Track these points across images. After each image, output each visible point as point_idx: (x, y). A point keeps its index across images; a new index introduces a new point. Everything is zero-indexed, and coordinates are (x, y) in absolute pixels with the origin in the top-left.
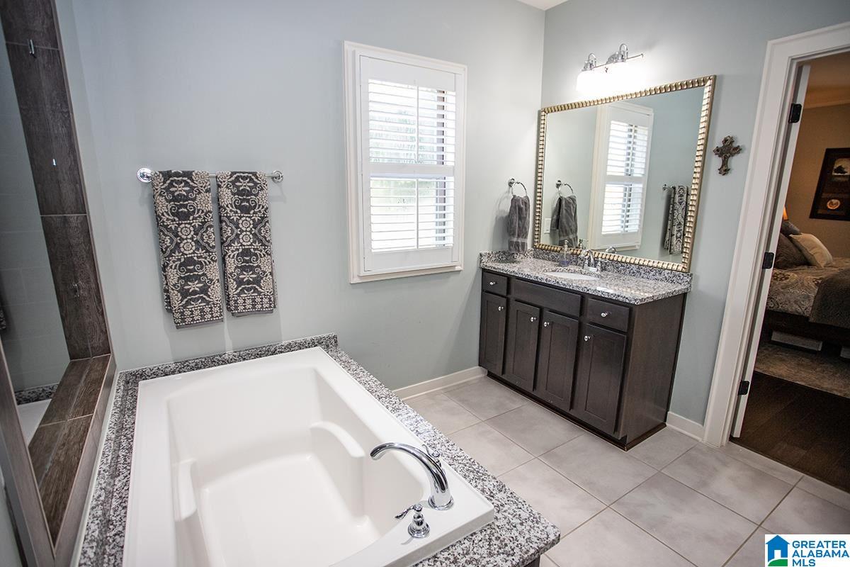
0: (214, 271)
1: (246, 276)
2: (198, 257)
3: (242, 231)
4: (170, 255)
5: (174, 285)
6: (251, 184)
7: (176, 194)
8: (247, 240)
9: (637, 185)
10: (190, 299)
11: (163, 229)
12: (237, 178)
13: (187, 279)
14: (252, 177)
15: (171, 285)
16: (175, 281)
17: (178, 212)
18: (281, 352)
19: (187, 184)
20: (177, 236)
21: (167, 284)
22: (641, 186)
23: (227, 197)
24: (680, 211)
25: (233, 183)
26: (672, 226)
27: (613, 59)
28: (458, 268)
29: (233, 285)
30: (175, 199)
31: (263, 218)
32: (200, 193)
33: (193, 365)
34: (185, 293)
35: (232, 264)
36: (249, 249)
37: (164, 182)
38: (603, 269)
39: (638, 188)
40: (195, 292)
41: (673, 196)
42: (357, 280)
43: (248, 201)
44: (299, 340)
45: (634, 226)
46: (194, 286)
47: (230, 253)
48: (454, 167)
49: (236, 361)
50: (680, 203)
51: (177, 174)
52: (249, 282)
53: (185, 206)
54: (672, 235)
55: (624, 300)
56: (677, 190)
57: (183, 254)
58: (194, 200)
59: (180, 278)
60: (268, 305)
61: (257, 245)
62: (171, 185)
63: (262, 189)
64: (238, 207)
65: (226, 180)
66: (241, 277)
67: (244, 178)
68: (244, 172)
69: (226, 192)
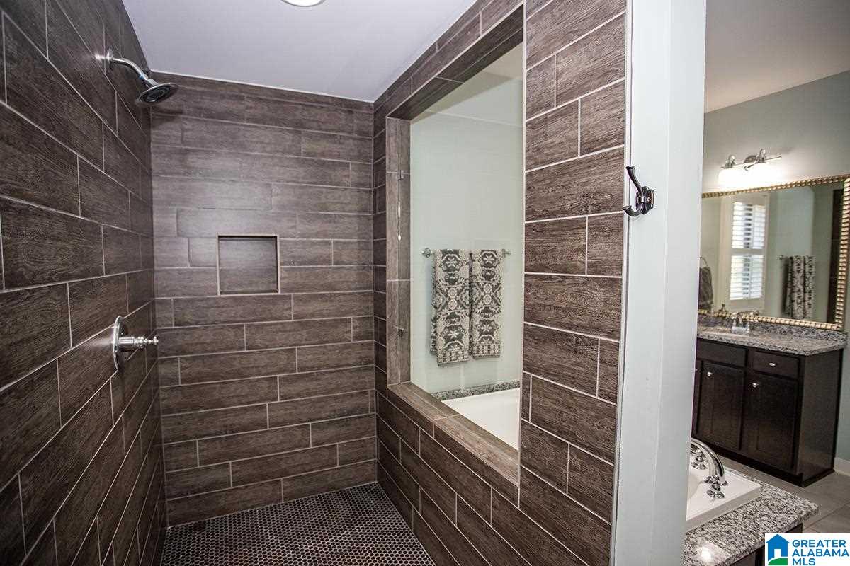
0: (465, 323)
1: (486, 328)
2: (458, 312)
3: (485, 294)
4: (441, 311)
5: (441, 333)
6: (493, 259)
7: (450, 266)
8: (487, 301)
9: (756, 256)
10: (451, 344)
11: (439, 291)
12: (485, 255)
13: (451, 329)
14: (493, 254)
15: (439, 332)
16: (442, 330)
17: (449, 279)
18: (497, 390)
19: (456, 259)
20: (447, 296)
21: (435, 332)
22: (761, 257)
23: (478, 268)
24: (799, 279)
25: (482, 258)
26: (792, 292)
27: (751, 159)
29: (476, 333)
30: (448, 270)
31: (498, 284)
32: (462, 265)
33: (441, 396)
34: (448, 339)
36: (488, 308)
37: (443, 258)
38: (752, 329)
39: (758, 259)
40: (454, 339)
41: (790, 265)
43: (490, 271)
44: (509, 381)
45: (757, 293)
46: (454, 334)
47: (477, 310)
49: (468, 395)
50: (799, 271)
51: (450, 252)
52: (486, 333)
53: (453, 275)
54: (793, 301)
55: (793, 352)
56: (795, 259)
57: (450, 310)
58: (459, 270)
60: (497, 351)
61: (494, 304)
62: (447, 259)
63: (499, 263)
64: (484, 276)
65: (477, 256)
66: (482, 328)
67: (489, 255)
68: (489, 251)
69: (477, 265)
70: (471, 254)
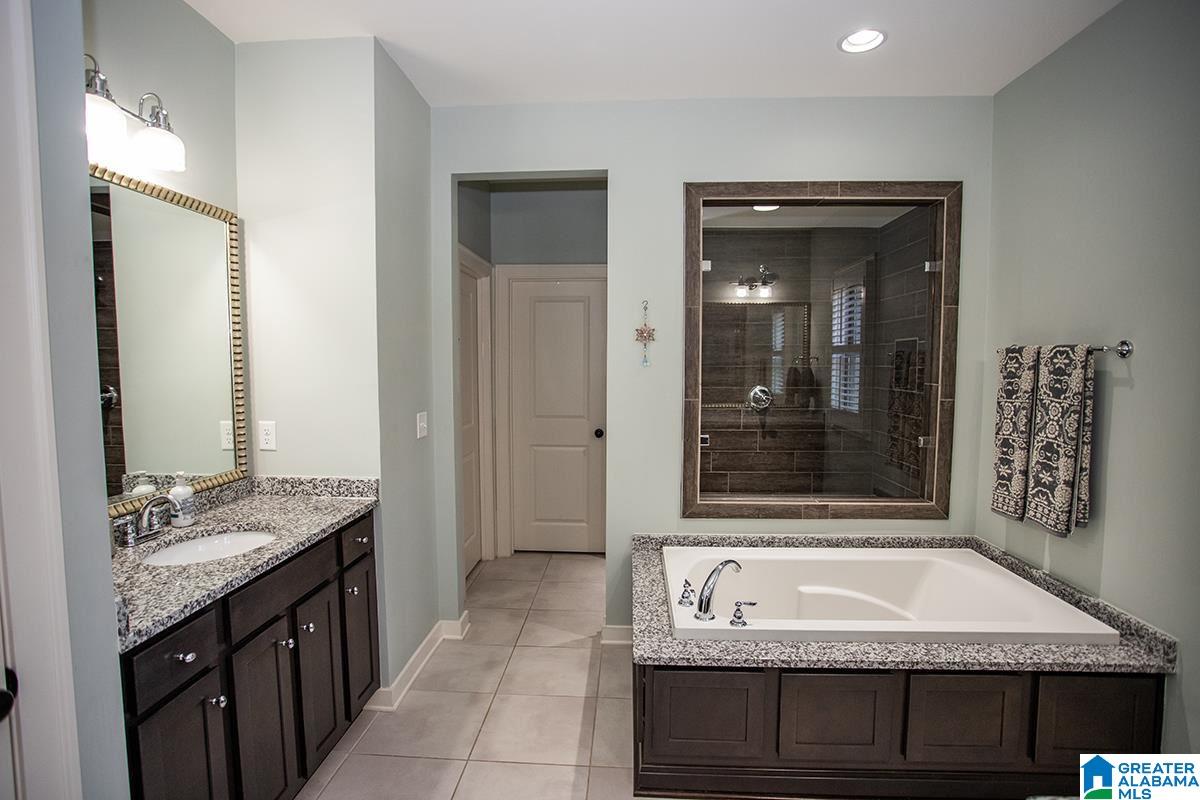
2: (1013, 441)
7: (1010, 370)
8: (1052, 432)
12: (1056, 354)
14: (1068, 352)
17: (1006, 389)
19: (1018, 361)
23: (1044, 376)
25: (1052, 358)
29: (1031, 481)
30: (1009, 376)
31: (1070, 406)
32: (1024, 370)
35: (1035, 457)
36: (1052, 444)
43: (1060, 382)
47: (1036, 443)
49: (1040, 585)
51: (1013, 351)
52: (1044, 485)
53: (1011, 384)
57: (1003, 434)
58: (1019, 378)
59: (999, 459)
61: (1061, 440)
62: (1009, 360)
63: (1076, 368)
64: (1051, 389)
65: (1045, 356)
66: (1041, 476)
67: (1062, 353)
68: (1064, 346)
69: (1044, 370)
70: (1039, 353)
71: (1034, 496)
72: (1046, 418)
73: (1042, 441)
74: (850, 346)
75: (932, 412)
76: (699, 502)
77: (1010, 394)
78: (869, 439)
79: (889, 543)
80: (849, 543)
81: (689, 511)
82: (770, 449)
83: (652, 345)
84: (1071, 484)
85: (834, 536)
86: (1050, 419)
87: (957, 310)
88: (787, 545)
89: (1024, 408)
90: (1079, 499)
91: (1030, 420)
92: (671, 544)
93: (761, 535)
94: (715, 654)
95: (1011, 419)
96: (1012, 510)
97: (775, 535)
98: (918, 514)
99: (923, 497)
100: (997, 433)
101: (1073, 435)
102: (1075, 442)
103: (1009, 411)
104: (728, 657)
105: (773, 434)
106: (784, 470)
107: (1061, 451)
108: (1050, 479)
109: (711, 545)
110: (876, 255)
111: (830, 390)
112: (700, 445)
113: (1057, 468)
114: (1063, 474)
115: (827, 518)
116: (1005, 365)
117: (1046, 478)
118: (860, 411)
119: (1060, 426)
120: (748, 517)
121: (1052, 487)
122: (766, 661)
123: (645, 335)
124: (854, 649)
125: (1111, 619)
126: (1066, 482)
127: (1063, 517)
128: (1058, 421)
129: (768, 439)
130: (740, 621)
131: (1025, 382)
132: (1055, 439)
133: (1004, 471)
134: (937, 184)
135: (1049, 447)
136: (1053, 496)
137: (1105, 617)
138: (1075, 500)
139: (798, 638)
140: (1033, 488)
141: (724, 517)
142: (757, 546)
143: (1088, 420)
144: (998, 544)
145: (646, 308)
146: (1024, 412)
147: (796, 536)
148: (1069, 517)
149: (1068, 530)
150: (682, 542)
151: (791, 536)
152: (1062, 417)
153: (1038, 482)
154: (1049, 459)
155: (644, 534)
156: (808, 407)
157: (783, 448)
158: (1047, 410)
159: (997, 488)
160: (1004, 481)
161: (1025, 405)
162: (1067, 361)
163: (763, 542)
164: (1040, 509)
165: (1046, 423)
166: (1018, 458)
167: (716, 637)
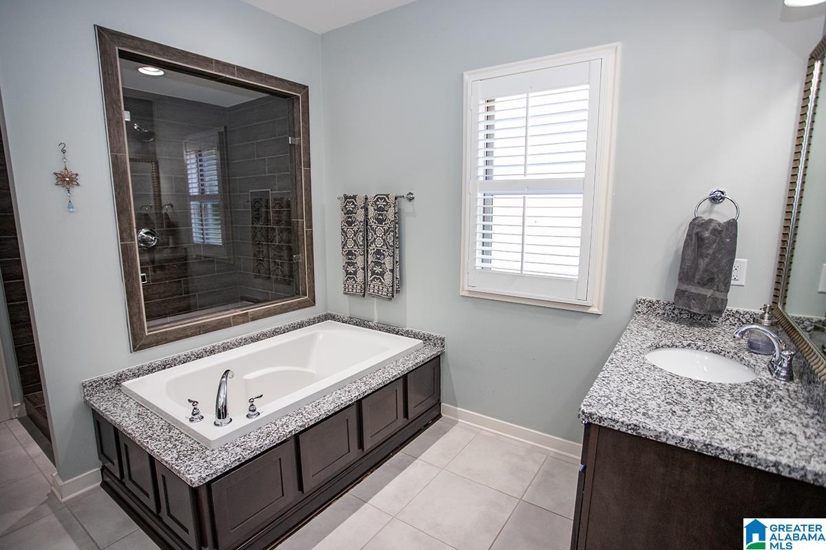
2: (355, 251)
5: (344, 267)
7: (348, 210)
8: (379, 243)
10: (349, 277)
12: (378, 199)
13: (349, 265)
14: (386, 198)
16: (343, 264)
17: (348, 221)
18: (402, 335)
19: (353, 204)
20: (346, 236)
23: (372, 212)
25: (375, 202)
28: (594, 310)
29: (369, 273)
30: (348, 213)
31: (389, 228)
32: (358, 209)
34: (346, 272)
35: (371, 258)
36: (380, 250)
37: (344, 202)
42: (466, 294)
43: (382, 215)
47: (370, 251)
48: (584, 178)
49: (375, 329)
51: (350, 198)
52: (378, 274)
53: (351, 218)
57: (348, 248)
58: (356, 213)
59: (346, 263)
60: (386, 294)
61: (384, 247)
62: (347, 203)
64: (376, 220)
65: (371, 201)
66: (375, 269)
67: (381, 199)
68: (382, 195)
69: (371, 209)
70: (366, 199)
71: (371, 281)
72: (375, 236)
73: (374, 249)
74: (203, 196)
75: (300, 237)
76: (147, 334)
77: (350, 224)
78: (232, 262)
79: (287, 329)
80: (265, 336)
81: (139, 343)
82: (160, 280)
83: (75, 190)
84: (392, 271)
85: (254, 333)
86: (377, 237)
87: (310, 170)
88: (225, 349)
89: (361, 231)
90: (397, 278)
91: (366, 238)
92: (127, 378)
93: (203, 347)
94: (256, 444)
95: (352, 238)
96: (359, 291)
97: (214, 344)
98: (300, 306)
99: (299, 295)
100: (343, 248)
101: (392, 244)
102: (392, 248)
103: (350, 234)
104: (266, 442)
105: (162, 268)
106: (175, 295)
107: (386, 254)
108: (381, 270)
109: (164, 369)
110: (225, 128)
111: (192, 229)
112: (141, 283)
113: (384, 263)
114: (388, 266)
115: (248, 322)
116: (345, 206)
117: (378, 270)
118: (224, 243)
119: (384, 240)
120: (191, 336)
121: (382, 274)
122: (291, 432)
123: (66, 180)
124: (331, 399)
125: (415, 336)
126: (390, 270)
127: (390, 290)
128: (382, 237)
129: (159, 272)
130: (256, 412)
131: (360, 215)
132: (381, 247)
133: (351, 269)
134: (295, 84)
135: (378, 252)
136: (384, 279)
137: (412, 336)
138: (395, 279)
139: (296, 408)
140: (371, 277)
141: (172, 341)
142: (202, 357)
143: (397, 235)
144: (345, 314)
145: (64, 151)
146: (361, 234)
147: (229, 340)
148: (393, 289)
149: (393, 296)
150: (136, 374)
151: (225, 341)
152: (385, 235)
153: (373, 273)
154: (379, 259)
155: (95, 378)
156: (168, 245)
157: (172, 278)
158: (375, 231)
159: (347, 280)
160: (350, 275)
161: (362, 229)
162: (385, 203)
163: (206, 352)
164: (376, 287)
165: (375, 239)
166: (359, 261)
167: (245, 433)
